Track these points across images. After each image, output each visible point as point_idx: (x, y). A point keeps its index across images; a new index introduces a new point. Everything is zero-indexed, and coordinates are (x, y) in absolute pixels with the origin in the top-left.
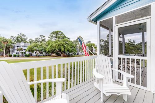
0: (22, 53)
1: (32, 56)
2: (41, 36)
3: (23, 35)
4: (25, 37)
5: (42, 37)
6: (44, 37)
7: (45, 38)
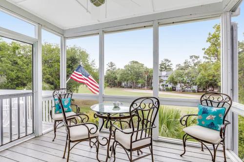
0: (163, 85)
1: (175, 90)
2: (191, 57)
3: (167, 60)
4: (169, 64)
5: (194, 58)
6: (197, 57)
7: (199, 59)
